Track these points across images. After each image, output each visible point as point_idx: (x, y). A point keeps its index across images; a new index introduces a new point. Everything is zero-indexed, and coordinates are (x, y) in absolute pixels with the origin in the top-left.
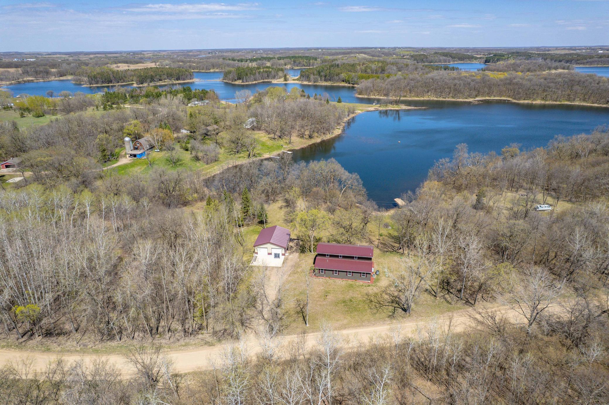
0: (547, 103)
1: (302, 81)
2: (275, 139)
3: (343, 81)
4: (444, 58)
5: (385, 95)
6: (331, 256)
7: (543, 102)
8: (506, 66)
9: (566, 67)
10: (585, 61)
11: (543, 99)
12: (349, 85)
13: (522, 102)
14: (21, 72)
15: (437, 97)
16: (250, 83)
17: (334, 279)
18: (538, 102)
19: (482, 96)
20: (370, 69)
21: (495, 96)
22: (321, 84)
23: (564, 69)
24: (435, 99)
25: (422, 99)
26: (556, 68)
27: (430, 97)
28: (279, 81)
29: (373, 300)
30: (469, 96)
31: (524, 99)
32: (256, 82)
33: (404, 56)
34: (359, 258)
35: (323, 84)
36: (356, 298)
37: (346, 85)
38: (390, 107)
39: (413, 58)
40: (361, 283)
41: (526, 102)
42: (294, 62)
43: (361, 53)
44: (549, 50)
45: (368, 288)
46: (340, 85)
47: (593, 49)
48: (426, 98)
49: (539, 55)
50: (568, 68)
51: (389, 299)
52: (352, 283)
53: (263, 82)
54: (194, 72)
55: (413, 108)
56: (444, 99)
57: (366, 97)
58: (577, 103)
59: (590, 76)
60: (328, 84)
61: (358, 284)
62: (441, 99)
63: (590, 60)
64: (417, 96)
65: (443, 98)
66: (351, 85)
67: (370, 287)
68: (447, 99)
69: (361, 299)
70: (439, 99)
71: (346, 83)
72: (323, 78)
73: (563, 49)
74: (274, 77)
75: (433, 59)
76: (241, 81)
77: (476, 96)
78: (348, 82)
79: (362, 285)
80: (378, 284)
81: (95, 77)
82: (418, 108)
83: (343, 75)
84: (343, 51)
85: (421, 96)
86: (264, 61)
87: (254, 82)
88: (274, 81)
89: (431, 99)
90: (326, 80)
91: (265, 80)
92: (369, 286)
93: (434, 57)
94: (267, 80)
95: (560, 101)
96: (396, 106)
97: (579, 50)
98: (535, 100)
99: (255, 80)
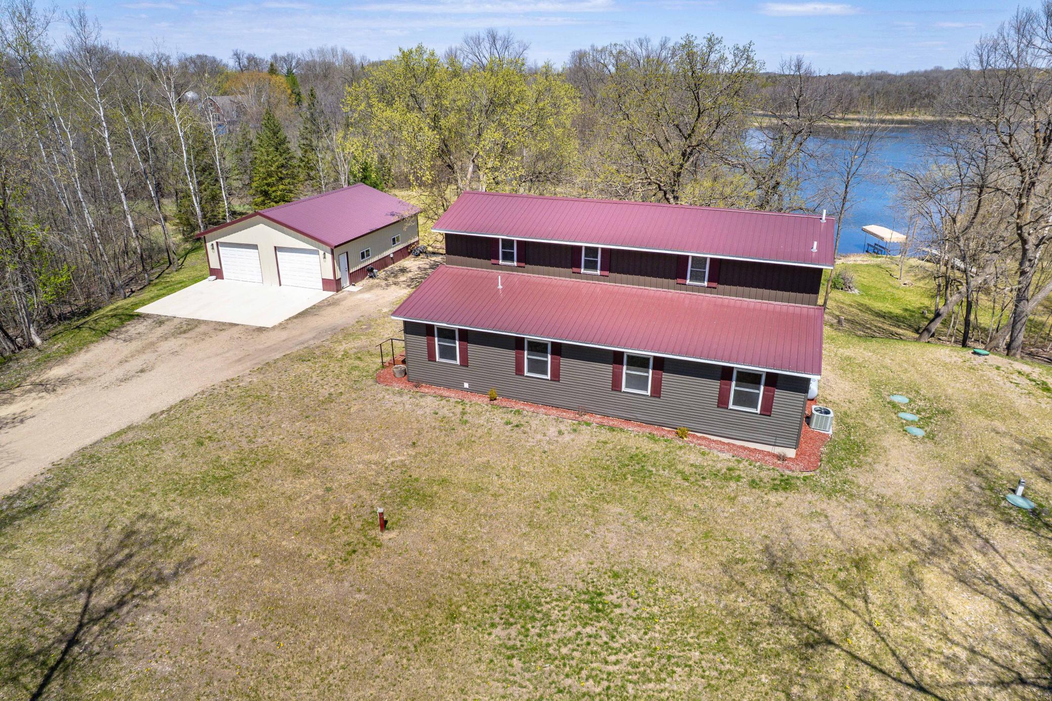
17: (519, 406)
27: (916, 114)
29: (833, 627)
36: (650, 577)
40: (723, 458)
45: (773, 498)
51: (1004, 636)
52: (647, 446)
61: (693, 458)
67: (793, 496)
69: (704, 599)
79: (729, 475)
80: (862, 479)
85: (896, 113)
92: (785, 484)
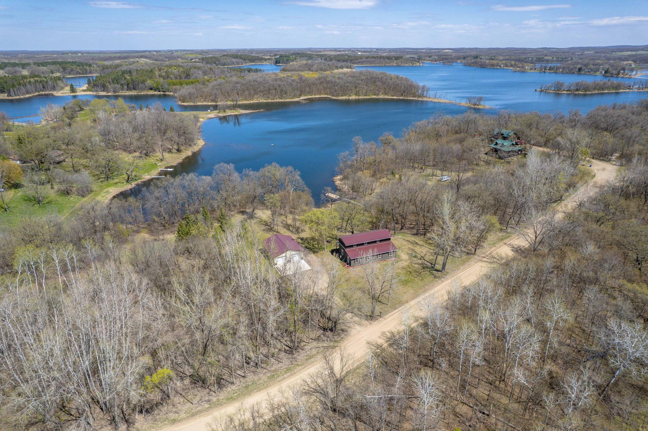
0: (360, 97)
1: (97, 91)
2: (141, 157)
3: (151, 89)
4: (236, 60)
5: (212, 101)
6: (358, 245)
7: (357, 97)
8: (300, 66)
9: (349, 67)
10: (358, 61)
11: (356, 94)
12: (159, 93)
13: (341, 98)
15: (265, 100)
16: (22, 97)
17: (367, 264)
18: (353, 97)
19: (305, 95)
20: (172, 74)
21: (315, 95)
22: (124, 94)
23: (347, 68)
24: (265, 101)
25: (252, 102)
26: (342, 67)
27: (258, 99)
28: (63, 93)
30: (295, 96)
31: (342, 96)
32: (31, 95)
33: (191, 59)
34: (381, 241)
35: (126, 94)
37: (156, 93)
38: (229, 113)
39: (204, 61)
41: (344, 98)
43: (142, 57)
44: (320, 52)
46: (149, 93)
47: (353, 51)
48: (255, 101)
49: (317, 55)
50: (351, 68)
53: (39, 95)
55: (252, 111)
56: (273, 101)
57: (192, 104)
58: (381, 97)
59: (382, 73)
60: (134, 94)
62: (270, 101)
63: (360, 60)
64: (246, 99)
65: (271, 99)
66: (162, 93)
68: (275, 100)
70: (268, 101)
71: (155, 90)
72: (126, 87)
73: (330, 50)
74: (54, 88)
75: (225, 61)
76: (6, 95)
77: (300, 96)
78: (157, 89)
82: (257, 111)
83: (149, 82)
84: (118, 55)
86: (17, 68)
87: (27, 96)
88: (56, 94)
89: (261, 101)
90: (129, 89)
91: (41, 93)
93: (226, 59)
94: (43, 93)
95: (369, 96)
96: (234, 111)
97: (343, 51)
98: (350, 95)
99: (28, 93)
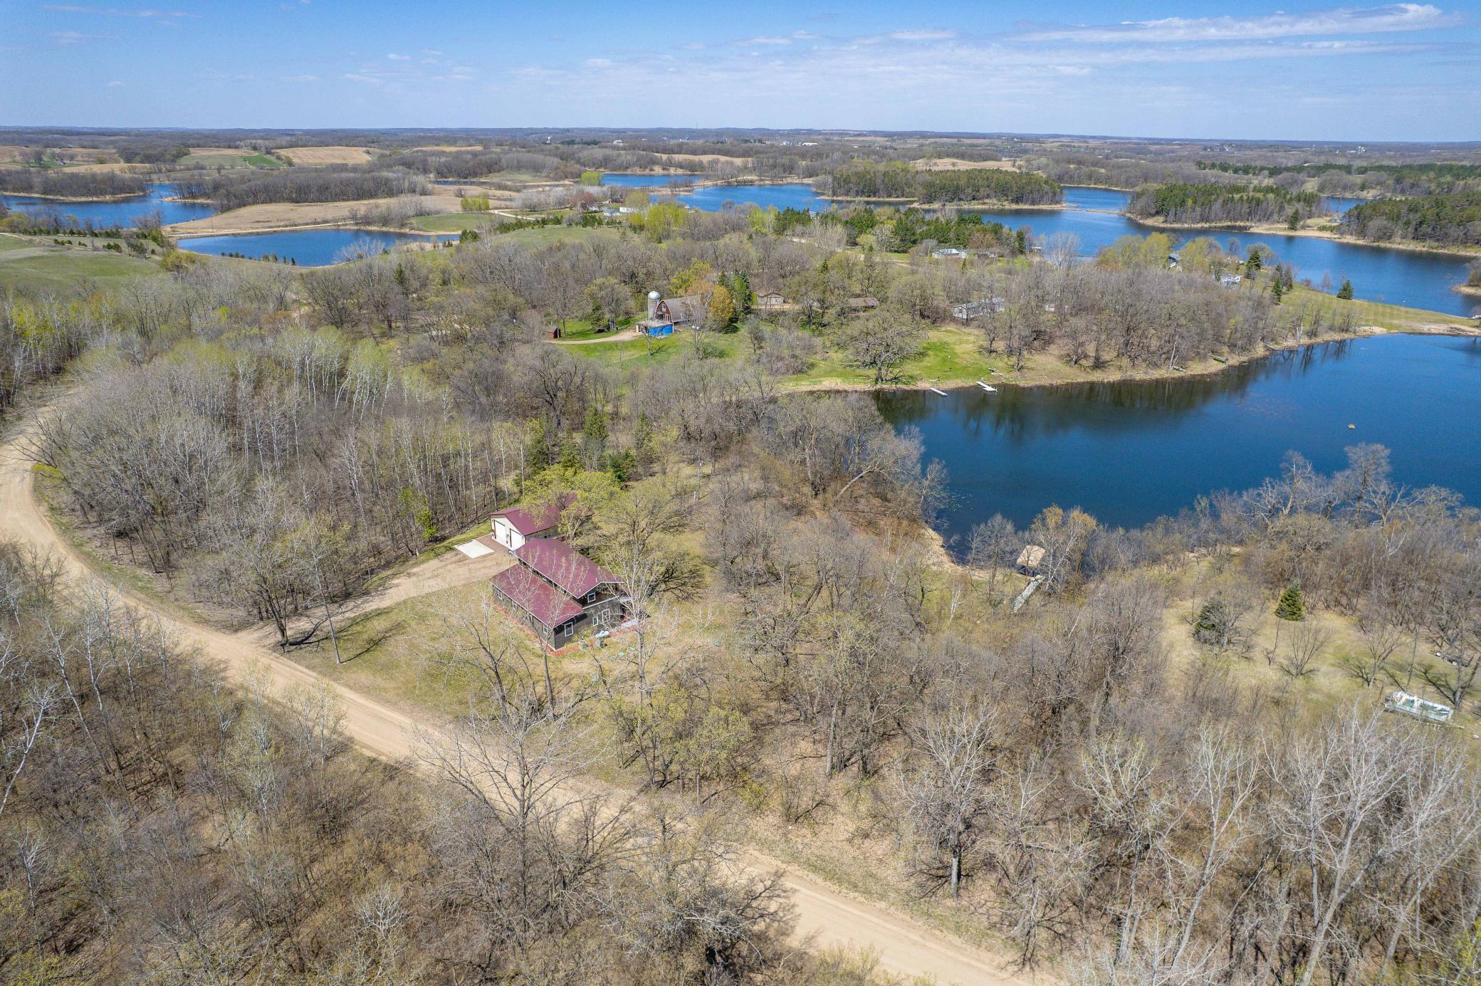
1: (1345, 233)
2: (992, 351)
14: (750, 165)
16: (1186, 226)
28: (1268, 229)
42: (1398, 181)
53: (1229, 227)
54: (1065, 187)
60: (1419, 249)
72: (1410, 230)
74: (1274, 217)
76: (1162, 218)
81: (847, 181)
83: (1478, 225)
87: (1200, 225)
88: (1260, 228)
90: (1417, 236)
91: (1238, 223)
94: (1242, 224)
